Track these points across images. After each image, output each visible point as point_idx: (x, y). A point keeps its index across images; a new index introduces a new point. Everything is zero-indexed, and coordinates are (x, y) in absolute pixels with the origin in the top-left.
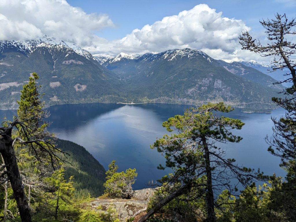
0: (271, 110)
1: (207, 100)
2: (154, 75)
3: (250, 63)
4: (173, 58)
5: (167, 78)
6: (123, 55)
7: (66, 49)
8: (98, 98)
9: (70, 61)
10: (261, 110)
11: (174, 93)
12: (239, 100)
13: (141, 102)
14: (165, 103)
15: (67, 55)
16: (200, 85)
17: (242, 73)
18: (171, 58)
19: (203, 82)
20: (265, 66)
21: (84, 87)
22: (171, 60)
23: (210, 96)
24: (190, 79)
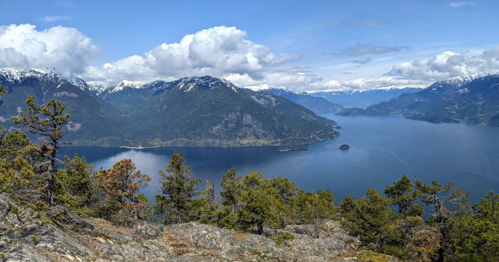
0: (307, 145)
1: (236, 140)
2: (167, 109)
3: (280, 90)
4: (190, 88)
5: (184, 113)
6: (127, 83)
7: (59, 78)
8: (96, 140)
9: (63, 93)
10: (298, 146)
11: (194, 133)
12: (273, 137)
13: (152, 146)
14: (183, 146)
15: (59, 86)
16: (227, 121)
17: (273, 104)
18: (188, 88)
19: (229, 118)
20: (297, 93)
21: (78, 126)
22: (188, 90)
23: (240, 134)
24: (214, 114)
